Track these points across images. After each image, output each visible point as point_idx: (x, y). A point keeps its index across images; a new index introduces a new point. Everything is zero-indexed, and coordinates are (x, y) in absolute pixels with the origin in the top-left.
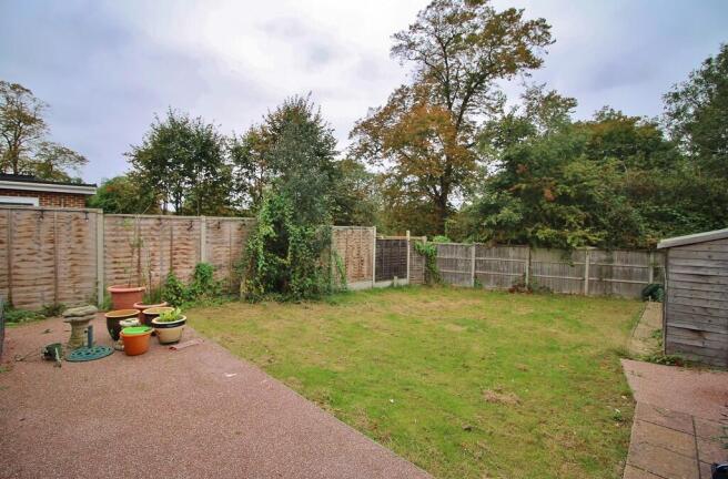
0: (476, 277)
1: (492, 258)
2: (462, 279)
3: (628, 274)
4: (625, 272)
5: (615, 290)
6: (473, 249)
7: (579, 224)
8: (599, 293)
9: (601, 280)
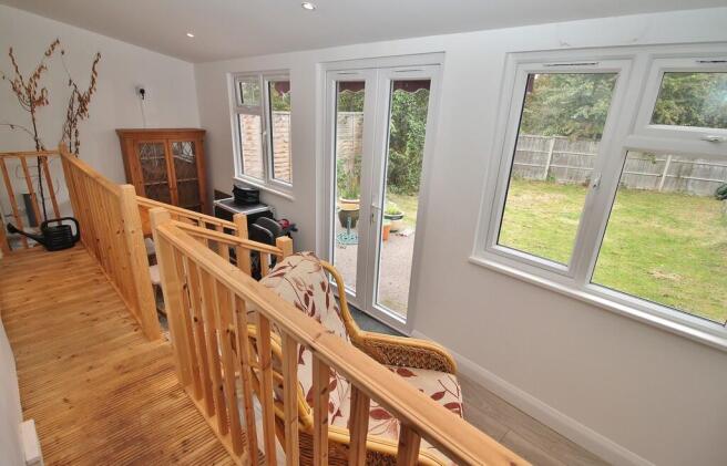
0: (549, 171)
1: (570, 152)
2: (536, 173)
3: (708, 172)
4: (705, 170)
5: (690, 188)
6: (552, 143)
7: (673, 120)
8: (673, 189)
9: (678, 178)
